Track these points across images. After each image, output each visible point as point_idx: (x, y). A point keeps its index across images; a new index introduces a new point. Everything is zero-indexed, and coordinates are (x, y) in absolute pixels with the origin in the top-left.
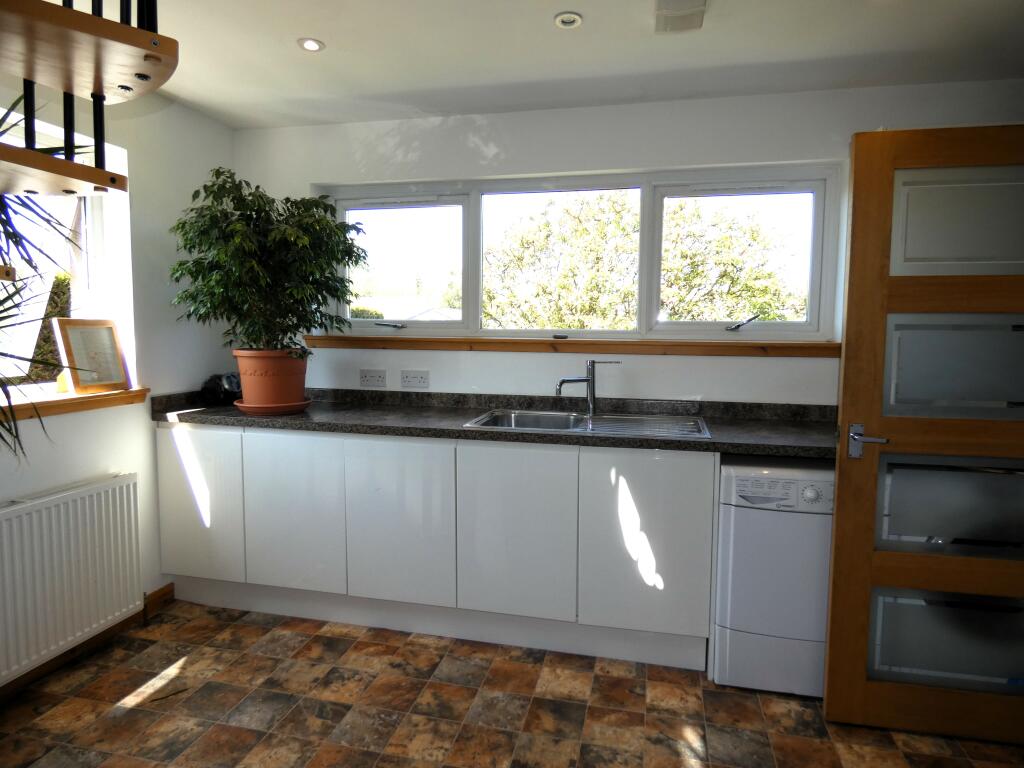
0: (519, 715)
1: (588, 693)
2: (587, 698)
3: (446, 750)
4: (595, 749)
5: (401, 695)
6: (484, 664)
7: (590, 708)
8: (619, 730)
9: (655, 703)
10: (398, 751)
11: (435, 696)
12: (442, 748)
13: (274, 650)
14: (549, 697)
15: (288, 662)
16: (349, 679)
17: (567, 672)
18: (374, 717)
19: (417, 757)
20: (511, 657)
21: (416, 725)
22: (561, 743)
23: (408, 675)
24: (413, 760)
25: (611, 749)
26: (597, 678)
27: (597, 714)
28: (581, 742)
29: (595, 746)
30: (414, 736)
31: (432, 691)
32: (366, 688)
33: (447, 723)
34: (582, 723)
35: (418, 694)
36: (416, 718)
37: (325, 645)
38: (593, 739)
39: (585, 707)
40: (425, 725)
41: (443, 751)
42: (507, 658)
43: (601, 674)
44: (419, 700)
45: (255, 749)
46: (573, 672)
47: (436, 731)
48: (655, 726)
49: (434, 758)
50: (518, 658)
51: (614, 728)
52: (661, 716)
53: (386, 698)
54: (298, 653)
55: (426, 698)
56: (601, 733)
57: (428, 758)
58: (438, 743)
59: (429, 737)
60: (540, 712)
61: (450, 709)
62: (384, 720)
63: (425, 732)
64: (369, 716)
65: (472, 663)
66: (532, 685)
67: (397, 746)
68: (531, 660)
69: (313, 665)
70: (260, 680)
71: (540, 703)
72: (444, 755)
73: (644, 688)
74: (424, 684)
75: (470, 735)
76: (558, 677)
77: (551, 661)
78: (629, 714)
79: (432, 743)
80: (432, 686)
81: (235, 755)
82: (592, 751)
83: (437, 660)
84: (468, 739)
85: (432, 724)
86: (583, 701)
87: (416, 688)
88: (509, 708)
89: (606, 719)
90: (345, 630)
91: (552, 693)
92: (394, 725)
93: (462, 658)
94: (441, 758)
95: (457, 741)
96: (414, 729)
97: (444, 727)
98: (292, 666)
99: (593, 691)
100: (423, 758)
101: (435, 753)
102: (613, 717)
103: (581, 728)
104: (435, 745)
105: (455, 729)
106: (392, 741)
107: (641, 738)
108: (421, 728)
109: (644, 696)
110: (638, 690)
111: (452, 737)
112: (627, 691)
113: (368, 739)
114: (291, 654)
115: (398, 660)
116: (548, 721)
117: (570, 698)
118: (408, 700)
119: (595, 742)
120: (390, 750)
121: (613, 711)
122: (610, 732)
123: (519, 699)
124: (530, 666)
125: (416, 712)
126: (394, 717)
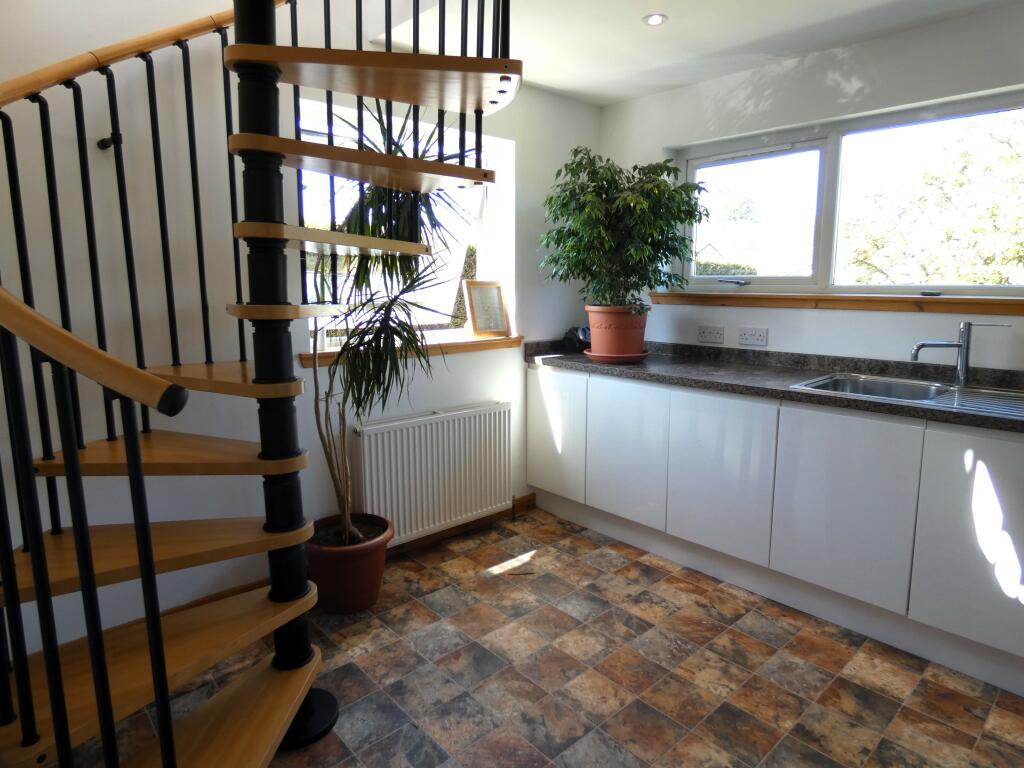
0: (816, 686)
1: (908, 693)
2: (904, 697)
3: (731, 690)
4: (898, 749)
5: (701, 631)
6: (791, 629)
7: (905, 708)
8: (936, 742)
9: (998, 733)
10: (687, 675)
11: (733, 642)
12: (727, 686)
13: (600, 563)
14: (857, 682)
15: (609, 576)
16: (656, 603)
17: (887, 665)
18: (671, 641)
19: (702, 685)
20: (823, 632)
21: (708, 660)
22: (858, 729)
23: (710, 616)
24: (698, 687)
25: (918, 756)
26: (924, 682)
27: (911, 717)
28: (882, 736)
29: (899, 746)
30: (704, 668)
31: (731, 637)
32: (670, 614)
33: (738, 668)
34: (890, 719)
35: (716, 635)
36: (709, 654)
37: (643, 570)
38: (899, 739)
39: (900, 705)
40: (716, 662)
41: (728, 690)
42: (819, 631)
43: (931, 679)
44: (715, 640)
45: (572, 632)
46: (896, 668)
47: (725, 672)
48: (987, 754)
49: (718, 692)
50: (831, 635)
51: (930, 738)
52: (1002, 749)
53: (685, 629)
54: (619, 571)
55: (723, 641)
56: (910, 737)
57: (712, 689)
58: (725, 681)
59: (718, 673)
60: (842, 693)
61: (745, 658)
62: (680, 646)
63: (716, 668)
64: (666, 637)
65: (779, 625)
66: (841, 664)
67: (686, 670)
68: (846, 640)
69: (629, 584)
70: (585, 583)
71: (844, 684)
72: (728, 693)
73: (987, 712)
74: (723, 628)
75: (758, 686)
76: (874, 667)
77: (870, 649)
78: (955, 731)
79: (719, 679)
80: (731, 632)
81: (558, 630)
82: (894, 749)
83: (743, 612)
84: (758, 689)
85: (724, 664)
86: (899, 699)
87: (717, 630)
88: (806, 677)
89: (922, 726)
90: (662, 564)
91: (860, 679)
92: (688, 653)
93: (769, 617)
94: (724, 694)
95: (744, 686)
96: (705, 663)
97: (734, 670)
98: (612, 579)
99: (915, 693)
100: (708, 688)
101: (720, 688)
102: (932, 727)
103: (887, 724)
104: (722, 682)
105: (745, 676)
106: (682, 665)
107: (964, 760)
108: (711, 663)
109: (984, 720)
110: (978, 712)
111: (740, 681)
112: (961, 708)
113: (661, 655)
114: (613, 570)
115: (704, 601)
116: (849, 704)
117: (882, 690)
118: (705, 637)
119: (900, 743)
120: (679, 672)
121: (936, 722)
122: (923, 740)
123: (821, 673)
124: (844, 646)
125: (711, 648)
126: (689, 647)
